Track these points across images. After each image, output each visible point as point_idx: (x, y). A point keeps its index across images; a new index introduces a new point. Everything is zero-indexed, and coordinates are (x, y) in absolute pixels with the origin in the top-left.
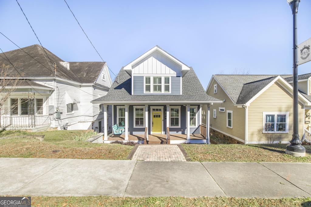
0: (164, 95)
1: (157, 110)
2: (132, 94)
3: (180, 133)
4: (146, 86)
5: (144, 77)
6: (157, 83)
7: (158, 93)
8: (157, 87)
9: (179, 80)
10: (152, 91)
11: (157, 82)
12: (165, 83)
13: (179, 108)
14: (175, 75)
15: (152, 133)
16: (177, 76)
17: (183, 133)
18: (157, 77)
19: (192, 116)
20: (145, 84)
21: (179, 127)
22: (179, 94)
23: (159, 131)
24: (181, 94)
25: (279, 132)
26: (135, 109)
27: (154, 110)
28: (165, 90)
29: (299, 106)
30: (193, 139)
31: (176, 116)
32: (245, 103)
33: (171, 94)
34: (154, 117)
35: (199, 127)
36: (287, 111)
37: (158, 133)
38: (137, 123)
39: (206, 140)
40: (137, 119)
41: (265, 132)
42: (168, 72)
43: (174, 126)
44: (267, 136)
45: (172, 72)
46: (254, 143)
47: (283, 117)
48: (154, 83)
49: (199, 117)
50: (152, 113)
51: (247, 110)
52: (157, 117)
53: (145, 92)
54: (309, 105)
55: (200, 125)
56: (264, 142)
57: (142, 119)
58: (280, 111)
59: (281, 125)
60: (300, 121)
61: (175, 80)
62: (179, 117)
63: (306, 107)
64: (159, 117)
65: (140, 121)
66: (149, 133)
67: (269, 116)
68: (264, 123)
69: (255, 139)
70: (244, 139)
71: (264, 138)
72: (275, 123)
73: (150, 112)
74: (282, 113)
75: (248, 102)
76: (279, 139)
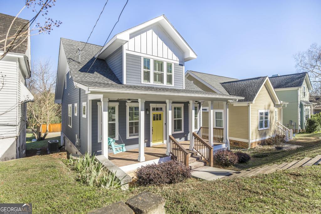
0: (166, 87)
1: (157, 109)
2: (125, 82)
3: (183, 139)
4: (144, 72)
5: (142, 58)
6: (157, 70)
7: (158, 84)
8: (157, 76)
9: (182, 70)
10: (152, 82)
12: (168, 71)
13: (182, 106)
14: (178, 63)
15: (152, 144)
16: (180, 65)
18: (158, 62)
20: (143, 70)
21: (183, 131)
22: (182, 89)
23: (159, 140)
24: (184, 89)
25: (266, 128)
26: (129, 107)
27: (154, 109)
28: (168, 82)
29: (272, 104)
30: (215, 145)
31: (178, 117)
32: (252, 101)
33: (174, 88)
34: (154, 119)
35: (200, 130)
36: (268, 109)
37: (158, 143)
38: (131, 132)
39: (225, 144)
40: (131, 124)
41: (260, 129)
42: (170, 57)
43: (177, 131)
44: (259, 133)
45: (175, 58)
46: (254, 141)
47: (266, 114)
48: (155, 69)
49: (200, 118)
50: (152, 113)
51: (250, 108)
52: (157, 120)
53: (144, 82)
54: (279, 103)
55: (201, 127)
56: (259, 139)
57: (137, 124)
58: (265, 109)
59: (266, 122)
60: (273, 118)
61: (178, 69)
62: (182, 119)
63: (276, 105)
64: (160, 119)
65: (135, 127)
66: (148, 145)
67: (261, 114)
68: (259, 120)
69: (254, 137)
70: (248, 138)
71: (258, 136)
72: (264, 120)
73: (150, 113)
74: (266, 111)
75: (254, 101)
76: (265, 134)
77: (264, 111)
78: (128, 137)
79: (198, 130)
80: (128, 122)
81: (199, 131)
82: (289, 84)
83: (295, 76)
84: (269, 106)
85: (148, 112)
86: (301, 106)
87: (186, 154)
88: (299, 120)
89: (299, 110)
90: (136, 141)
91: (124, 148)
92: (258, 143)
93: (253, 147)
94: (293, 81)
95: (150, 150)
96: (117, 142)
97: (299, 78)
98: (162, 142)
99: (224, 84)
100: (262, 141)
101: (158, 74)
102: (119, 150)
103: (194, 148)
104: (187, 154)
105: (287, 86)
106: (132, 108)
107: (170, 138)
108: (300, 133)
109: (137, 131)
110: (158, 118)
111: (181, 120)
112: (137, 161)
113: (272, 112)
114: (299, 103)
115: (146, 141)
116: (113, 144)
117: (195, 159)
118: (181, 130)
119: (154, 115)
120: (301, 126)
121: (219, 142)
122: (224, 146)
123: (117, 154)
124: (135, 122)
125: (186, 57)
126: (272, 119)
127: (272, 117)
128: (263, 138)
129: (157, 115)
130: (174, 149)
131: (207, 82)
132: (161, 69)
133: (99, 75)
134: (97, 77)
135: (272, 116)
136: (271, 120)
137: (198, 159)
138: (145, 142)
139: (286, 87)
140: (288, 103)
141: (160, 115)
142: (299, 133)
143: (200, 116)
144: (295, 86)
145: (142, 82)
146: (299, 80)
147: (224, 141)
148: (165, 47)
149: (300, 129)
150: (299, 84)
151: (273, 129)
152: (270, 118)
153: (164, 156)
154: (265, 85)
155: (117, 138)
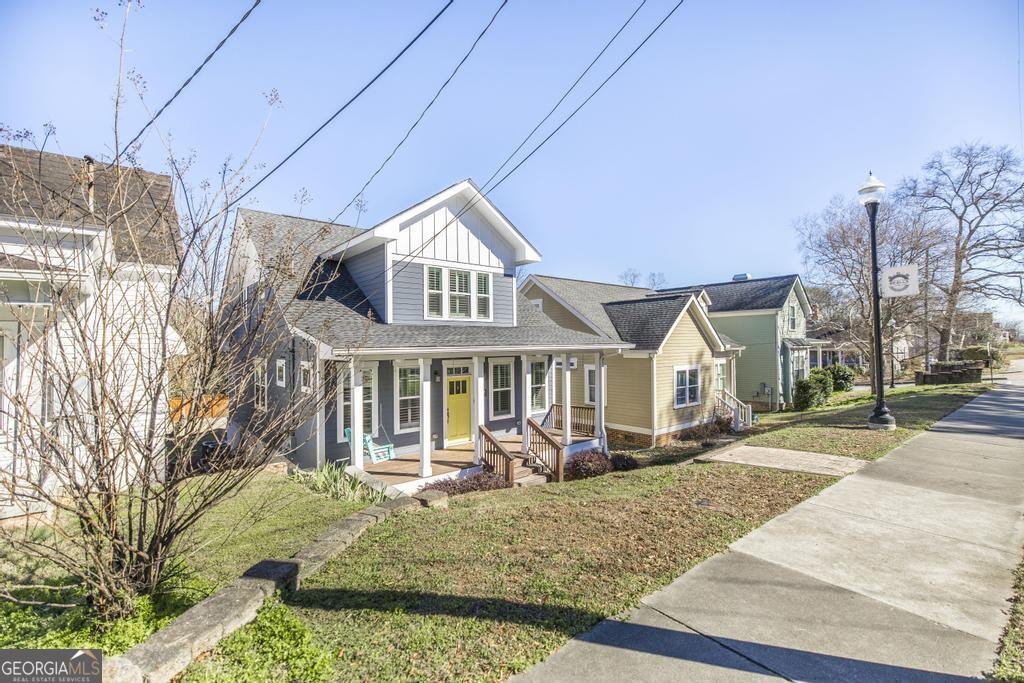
0: (477, 325)
1: (458, 371)
2: (390, 319)
3: (514, 431)
4: (431, 295)
5: (425, 268)
6: (457, 289)
7: (461, 318)
8: (458, 301)
9: (510, 285)
10: (446, 315)
11: (457, 287)
12: (480, 292)
13: (511, 363)
14: (502, 271)
15: (447, 443)
16: (505, 275)
17: (520, 433)
18: (459, 272)
19: (537, 383)
20: (427, 291)
21: (512, 415)
22: (510, 325)
23: (463, 435)
24: (515, 325)
25: (691, 404)
26: (398, 369)
27: (450, 371)
28: (479, 312)
29: (708, 352)
30: (575, 442)
31: (502, 386)
32: (657, 349)
33: (493, 325)
34: (451, 392)
35: (550, 411)
36: (698, 362)
37: (462, 442)
38: (403, 419)
39: (598, 440)
40: (403, 403)
41: (676, 407)
42: (484, 261)
43: (499, 414)
44: (678, 414)
45: (495, 260)
46: (664, 431)
47: (694, 374)
48: (452, 288)
49: (550, 385)
50: (446, 379)
51: (655, 362)
52: (458, 392)
53: (429, 317)
54: (722, 350)
55: (553, 405)
56: (675, 427)
57: (416, 403)
58: (691, 363)
59: (693, 391)
60: (710, 381)
61: (502, 284)
62: (512, 389)
63: (716, 354)
64: (464, 391)
65: (411, 410)
66: (439, 446)
67: (681, 373)
68: (675, 388)
69: (665, 423)
70: (650, 426)
71: (675, 420)
72: (688, 386)
73: (442, 379)
74: (693, 367)
75: (661, 347)
76: (691, 417)
77: (687, 368)
78: (398, 431)
79: (547, 410)
80: (397, 399)
81: (549, 414)
82: (760, 302)
83: (773, 282)
84: (701, 355)
85: (438, 379)
86: (785, 350)
87: (508, 460)
88: (780, 381)
89: (780, 359)
90: (414, 439)
91: (392, 451)
92: (675, 437)
93: (662, 445)
94: (769, 293)
95: (442, 455)
96: (375, 440)
97: (781, 287)
98: (468, 439)
99: (610, 307)
100: (682, 431)
101: (460, 298)
102: (382, 455)
103: (529, 449)
104: (511, 460)
105: (755, 305)
106: (405, 370)
107: (481, 430)
108: (781, 411)
109: (416, 417)
110: (459, 388)
111: (509, 391)
112: (416, 476)
113: (707, 369)
114: (779, 344)
115: (435, 436)
116: (371, 445)
117: (530, 470)
118: (509, 413)
119: (451, 383)
120: (785, 395)
121: (588, 436)
122: (595, 443)
123: (379, 465)
124: (412, 400)
125: (519, 259)
126: (707, 383)
127: (707, 380)
128: (687, 426)
129: (458, 383)
130: (488, 452)
131: (573, 301)
132: (465, 286)
133: (336, 305)
134: (333, 308)
135: (707, 377)
136: (706, 386)
137: (536, 470)
138: (432, 440)
139: (752, 308)
140: (744, 348)
141: (464, 382)
142: (778, 412)
143: (550, 381)
144: (770, 307)
145: (426, 318)
146: (781, 292)
147: (597, 432)
148: (474, 240)
149: (782, 402)
150: (778, 304)
151: (709, 405)
152: (704, 382)
153: (470, 465)
154: (688, 311)
155: (375, 433)
